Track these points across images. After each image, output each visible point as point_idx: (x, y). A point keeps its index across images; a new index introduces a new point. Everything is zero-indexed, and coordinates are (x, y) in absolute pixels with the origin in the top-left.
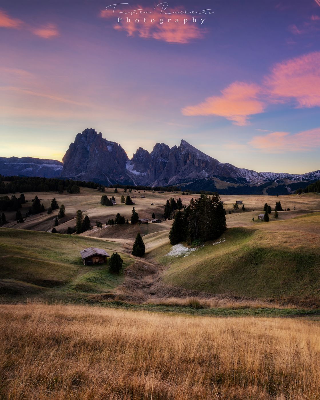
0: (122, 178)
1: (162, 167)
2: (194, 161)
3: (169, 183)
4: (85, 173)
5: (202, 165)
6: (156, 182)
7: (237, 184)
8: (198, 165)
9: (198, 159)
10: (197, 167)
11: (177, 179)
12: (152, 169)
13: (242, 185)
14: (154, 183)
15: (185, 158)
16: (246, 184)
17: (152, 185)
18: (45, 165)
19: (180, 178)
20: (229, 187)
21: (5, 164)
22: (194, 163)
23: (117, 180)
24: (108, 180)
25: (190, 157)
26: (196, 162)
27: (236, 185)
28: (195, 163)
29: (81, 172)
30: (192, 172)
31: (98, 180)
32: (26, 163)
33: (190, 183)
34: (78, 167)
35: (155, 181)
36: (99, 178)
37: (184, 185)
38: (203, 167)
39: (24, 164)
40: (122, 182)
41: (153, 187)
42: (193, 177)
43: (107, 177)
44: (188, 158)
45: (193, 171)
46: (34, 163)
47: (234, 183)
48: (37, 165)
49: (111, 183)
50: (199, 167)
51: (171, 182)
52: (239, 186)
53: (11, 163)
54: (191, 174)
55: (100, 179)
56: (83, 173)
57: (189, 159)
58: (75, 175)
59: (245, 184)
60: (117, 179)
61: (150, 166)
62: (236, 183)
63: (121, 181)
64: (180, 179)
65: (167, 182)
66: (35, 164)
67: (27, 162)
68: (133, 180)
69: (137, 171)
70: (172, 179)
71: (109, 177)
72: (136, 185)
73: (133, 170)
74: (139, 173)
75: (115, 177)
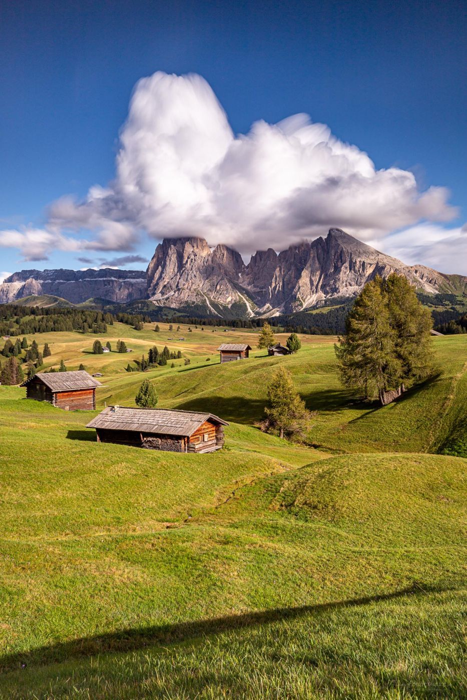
0: (230, 299)
1: (294, 278)
2: (351, 266)
3: (305, 307)
4: (176, 291)
5: (366, 271)
6: (283, 305)
7: (431, 307)
8: (359, 271)
9: (359, 261)
10: (356, 276)
11: (319, 300)
14: (280, 307)
15: (335, 260)
16: (451, 308)
18: (129, 280)
19: (323, 297)
21: (80, 280)
22: (350, 269)
23: (222, 302)
24: (208, 303)
26: (355, 266)
28: (352, 269)
29: (170, 290)
30: (346, 286)
31: (194, 303)
32: (105, 279)
33: (337, 307)
35: (282, 303)
36: (195, 300)
37: (326, 311)
38: (367, 275)
39: (102, 279)
40: (229, 306)
42: (348, 295)
43: (206, 298)
44: (341, 259)
45: (348, 284)
46: (115, 277)
48: (119, 281)
49: (211, 308)
50: (359, 275)
53: (87, 279)
54: (345, 289)
55: (196, 302)
56: (172, 293)
57: (341, 262)
58: (162, 296)
59: (450, 306)
62: (430, 305)
63: (228, 304)
64: (324, 299)
65: (302, 305)
66: (116, 280)
67: (106, 277)
68: (246, 302)
69: (255, 286)
70: (311, 300)
71: (209, 299)
72: (251, 311)
73: (249, 284)
74: (258, 290)
75: (218, 298)
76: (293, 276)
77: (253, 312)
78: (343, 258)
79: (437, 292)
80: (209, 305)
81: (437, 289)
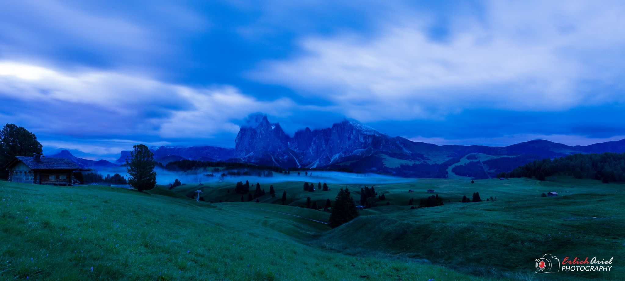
0: (286, 157)
1: (324, 144)
2: (359, 137)
3: (332, 161)
4: (254, 152)
5: (368, 140)
6: (318, 160)
7: (411, 161)
8: (364, 140)
9: (364, 134)
10: (362, 143)
11: (340, 157)
12: (314, 147)
13: (418, 163)
14: (316, 162)
15: (349, 134)
17: (314, 164)
19: (343, 155)
20: (402, 166)
22: (358, 140)
24: (273, 159)
25: (354, 132)
26: (361, 137)
27: (411, 163)
28: (360, 139)
29: (250, 152)
30: (356, 149)
33: (355, 161)
34: (247, 148)
35: (317, 159)
36: (265, 158)
37: (348, 163)
38: (369, 142)
40: (286, 161)
41: (315, 166)
42: (358, 154)
43: (272, 156)
44: (352, 133)
45: (358, 148)
47: (408, 160)
49: (275, 162)
50: (364, 142)
51: (333, 161)
52: (414, 163)
54: (356, 151)
56: (252, 154)
57: (353, 135)
58: (245, 155)
59: (423, 161)
60: (281, 158)
61: (312, 144)
64: (344, 157)
65: (330, 161)
68: (295, 159)
69: (299, 149)
70: (335, 157)
71: (274, 157)
72: (299, 164)
73: (295, 148)
74: (301, 152)
75: (279, 157)
76: (323, 143)
77: (300, 164)
78: (353, 133)
79: (411, 152)
80: (274, 160)
81: (410, 151)
